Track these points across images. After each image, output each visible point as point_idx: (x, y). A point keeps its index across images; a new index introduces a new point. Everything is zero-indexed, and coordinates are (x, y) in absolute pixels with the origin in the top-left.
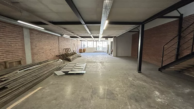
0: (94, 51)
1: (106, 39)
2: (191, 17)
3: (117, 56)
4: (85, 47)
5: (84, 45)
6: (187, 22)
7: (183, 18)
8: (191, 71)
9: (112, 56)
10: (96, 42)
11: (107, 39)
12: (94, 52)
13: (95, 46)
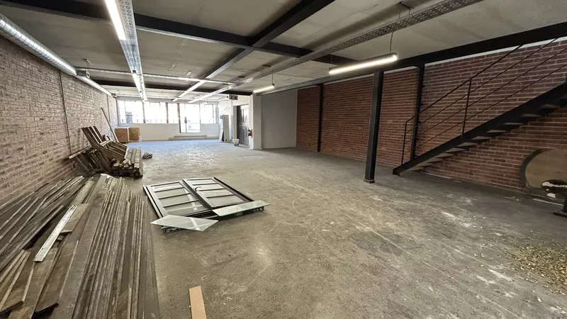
0: (172, 136)
1: (231, 98)
2: (438, 68)
3: (264, 149)
4: (134, 121)
5: (129, 116)
6: (433, 76)
7: (425, 68)
8: (437, 168)
9: (252, 147)
10: (178, 104)
11: (236, 98)
12: (170, 140)
13: (173, 119)
